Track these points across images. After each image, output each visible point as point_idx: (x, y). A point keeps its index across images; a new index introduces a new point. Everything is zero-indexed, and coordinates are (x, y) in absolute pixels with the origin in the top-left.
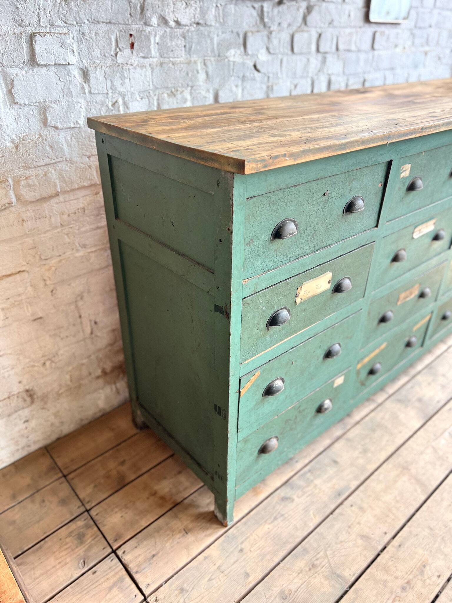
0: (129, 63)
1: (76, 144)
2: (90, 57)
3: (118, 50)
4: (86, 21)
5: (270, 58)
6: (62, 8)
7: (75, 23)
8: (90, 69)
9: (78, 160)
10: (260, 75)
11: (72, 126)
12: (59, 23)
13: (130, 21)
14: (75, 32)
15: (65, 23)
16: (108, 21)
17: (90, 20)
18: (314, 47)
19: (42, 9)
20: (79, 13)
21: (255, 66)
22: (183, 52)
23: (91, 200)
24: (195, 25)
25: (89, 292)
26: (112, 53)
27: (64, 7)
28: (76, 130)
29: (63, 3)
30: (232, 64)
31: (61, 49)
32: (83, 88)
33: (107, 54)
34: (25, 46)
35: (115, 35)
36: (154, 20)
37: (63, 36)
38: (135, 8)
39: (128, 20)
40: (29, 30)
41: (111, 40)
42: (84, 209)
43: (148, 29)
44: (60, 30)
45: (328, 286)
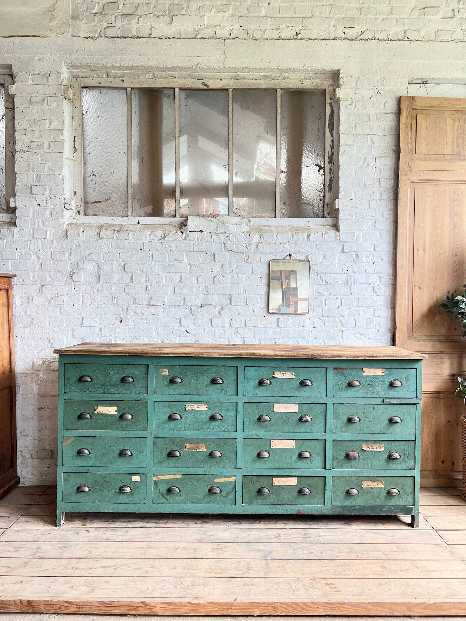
0: (119, 327)
2: (103, 324)
3: (115, 322)
4: (104, 314)
5: (196, 328)
7: (99, 314)
8: (102, 328)
10: (190, 335)
12: (94, 314)
13: (121, 314)
14: (99, 317)
15: (96, 314)
16: (112, 314)
18: (227, 324)
19: (88, 310)
20: (101, 311)
21: (187, 331)
22: (145, 324)
24: (152, 315)
26: (113, 323)
30: (172, 329)
31: (93, 322)
32: (99, 334)
33: (110, 324)
34: (80, 321)
35: (115, 318)
36: (132, 313)
37: (94, 318)
38: (124, 310)
40: (82, 316)
41: (113, 320)
43: (128, 316)
44: (94, 316)
45: (116, 413)
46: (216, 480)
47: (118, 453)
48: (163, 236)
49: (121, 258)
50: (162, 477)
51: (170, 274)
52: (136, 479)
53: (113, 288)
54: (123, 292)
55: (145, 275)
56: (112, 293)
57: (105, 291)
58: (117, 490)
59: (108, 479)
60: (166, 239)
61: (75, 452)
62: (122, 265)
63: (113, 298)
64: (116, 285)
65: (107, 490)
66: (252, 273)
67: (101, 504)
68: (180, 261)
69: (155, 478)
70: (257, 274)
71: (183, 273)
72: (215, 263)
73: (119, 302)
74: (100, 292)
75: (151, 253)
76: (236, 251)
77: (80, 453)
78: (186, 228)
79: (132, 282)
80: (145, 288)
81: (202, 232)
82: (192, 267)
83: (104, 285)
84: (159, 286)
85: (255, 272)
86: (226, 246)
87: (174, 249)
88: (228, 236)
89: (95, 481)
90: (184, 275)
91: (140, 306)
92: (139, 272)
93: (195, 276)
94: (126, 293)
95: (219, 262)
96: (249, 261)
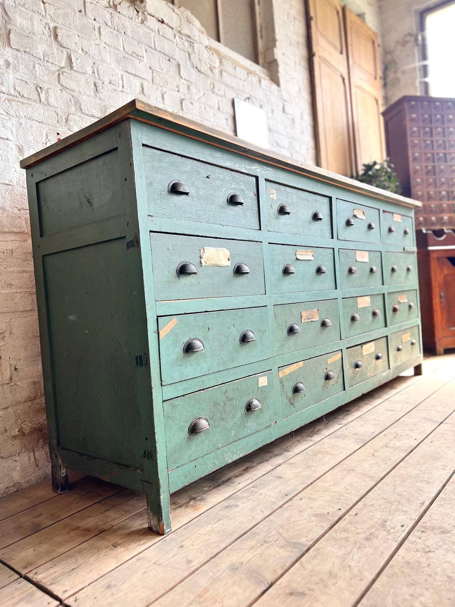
1: (9, 198)
2: (25, 139)
3: (48, 141)
4: (23, 116)
6: (6, 104)
7: (14, 115)
8: (24, 147)
9: (10, 210)
11: (7, 182)
13: (57, 126)
14: (14, 120)
15: (7, 113)
16: (41, 121)
17: (27, 116)
20: (18, 110)
23: (19, 245)
25: (11, 333)
26: (43, 141)
27: (7, 104)
28: (10, 187)
29: (7, 101)
31: (3, 128)
33: (38, 141)
35: (46, 131)
37: (5, 121)
38: (62, 119)
39: (56, 124)
41: (42, 133)
42: (12, 251)
45: (228, 263)
46: (330, 361)
47: (238, 338)
48: (111, 3)
49: (48, 12)
50: (287, 371)
51: (127, 74)
52: (263, 381)
53: (37, 68)
54: (57, 84)
55: (91, 62)
56: (35, 77)
57: (22, 69)
58: (243, 411)
59: (230, 394)
60: (118, 11)
61: (179, 350)
62: (51, 28)
63: (39, 90)
64: (42, 64)
65: (231, 415)
66: (219, 109)
67: (225, 449)
68: (140, 57)
69: (281, 375)
70: (223, 112)
71: (145, 79)
72: (181, 79)
73: (52, 100)
74: (11, 68)
75: (97, 25)
76: (202, 71)
77: (189, 349)
78: (142, 5)
79: (72, 68)
80: (93, 86)
81: (163, 22)
82: (155, 75)
83: (19, 54)
84: (115, 90)
85: (221, 109)
86: (192, 58)
87: (129, 32)
88: (191, 44)
89: (214, 402)
90: (145, 84)
91: (88, 117)
92: (80, 51)
93: (159, 91)
94: (62, 85)
95: (185, 79)
96: (216, 90)
